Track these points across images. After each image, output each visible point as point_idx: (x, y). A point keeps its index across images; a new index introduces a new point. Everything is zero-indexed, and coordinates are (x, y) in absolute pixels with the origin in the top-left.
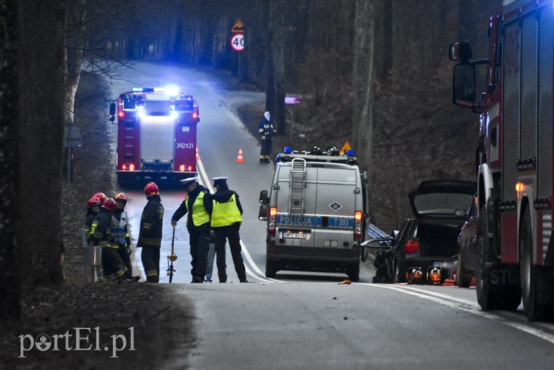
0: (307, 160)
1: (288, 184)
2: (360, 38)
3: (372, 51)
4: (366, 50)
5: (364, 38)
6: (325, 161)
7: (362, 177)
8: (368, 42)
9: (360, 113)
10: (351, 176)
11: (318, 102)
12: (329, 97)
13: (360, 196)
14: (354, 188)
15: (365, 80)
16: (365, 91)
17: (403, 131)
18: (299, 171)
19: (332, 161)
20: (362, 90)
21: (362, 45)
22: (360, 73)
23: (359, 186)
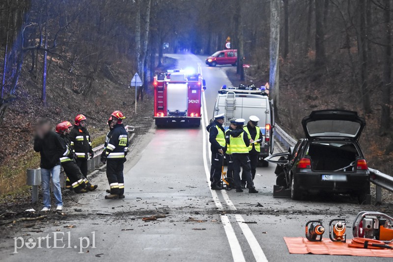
0: (236, 93)
1: (224, 108)
2: (273, 33)
3: (279, 39)
4: (276, 39)
5: (274, 33)
6: (247, 93)
7: (270, 103)
8: (277, 35)
9: (273, 69)
10: (263, 103)
11: (259, 68)
12: (263, 65)
13: (269, 115)
14: (265, 110)
15: (275, 53)
16: (275, 58)
17: (293, 78)
18: (231, 100)
19: (252, 93)
20: (274, 58)
21: (274, 36)
22: (273, 50)
23: (269, 108)
